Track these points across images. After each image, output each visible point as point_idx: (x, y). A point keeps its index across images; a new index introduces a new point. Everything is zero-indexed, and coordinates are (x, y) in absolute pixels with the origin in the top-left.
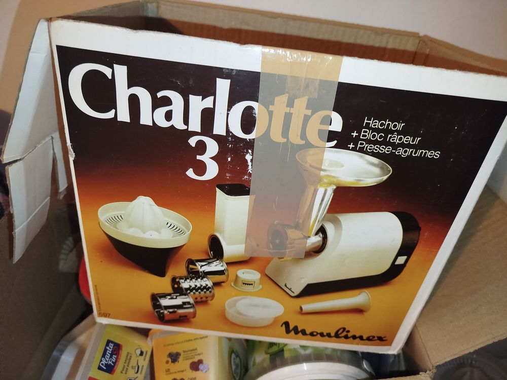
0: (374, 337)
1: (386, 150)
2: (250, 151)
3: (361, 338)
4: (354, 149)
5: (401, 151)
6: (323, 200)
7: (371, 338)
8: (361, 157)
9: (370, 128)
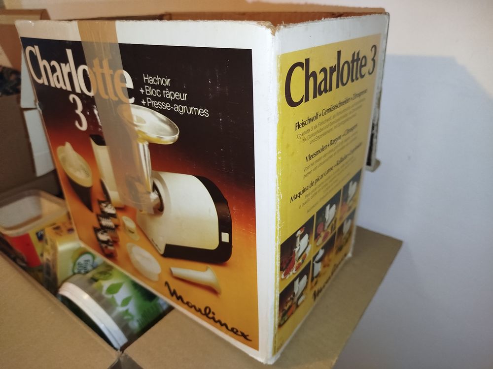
0: (237, 331)
1: (167, 106)
2: (95, 107)
3: (225, 325)
4: (146, 106)
5: (177, 108)
6: (145, 156)
7: (235, 330)
8: (153, 113)
9: (149, 85)
